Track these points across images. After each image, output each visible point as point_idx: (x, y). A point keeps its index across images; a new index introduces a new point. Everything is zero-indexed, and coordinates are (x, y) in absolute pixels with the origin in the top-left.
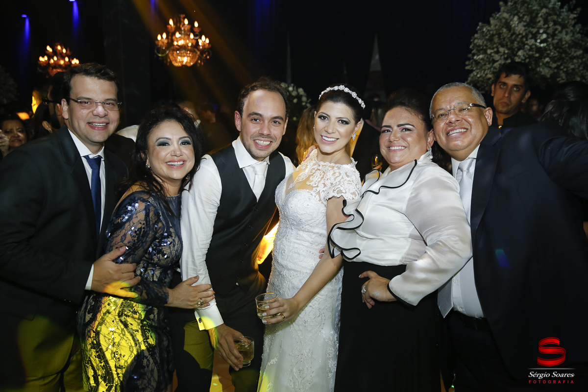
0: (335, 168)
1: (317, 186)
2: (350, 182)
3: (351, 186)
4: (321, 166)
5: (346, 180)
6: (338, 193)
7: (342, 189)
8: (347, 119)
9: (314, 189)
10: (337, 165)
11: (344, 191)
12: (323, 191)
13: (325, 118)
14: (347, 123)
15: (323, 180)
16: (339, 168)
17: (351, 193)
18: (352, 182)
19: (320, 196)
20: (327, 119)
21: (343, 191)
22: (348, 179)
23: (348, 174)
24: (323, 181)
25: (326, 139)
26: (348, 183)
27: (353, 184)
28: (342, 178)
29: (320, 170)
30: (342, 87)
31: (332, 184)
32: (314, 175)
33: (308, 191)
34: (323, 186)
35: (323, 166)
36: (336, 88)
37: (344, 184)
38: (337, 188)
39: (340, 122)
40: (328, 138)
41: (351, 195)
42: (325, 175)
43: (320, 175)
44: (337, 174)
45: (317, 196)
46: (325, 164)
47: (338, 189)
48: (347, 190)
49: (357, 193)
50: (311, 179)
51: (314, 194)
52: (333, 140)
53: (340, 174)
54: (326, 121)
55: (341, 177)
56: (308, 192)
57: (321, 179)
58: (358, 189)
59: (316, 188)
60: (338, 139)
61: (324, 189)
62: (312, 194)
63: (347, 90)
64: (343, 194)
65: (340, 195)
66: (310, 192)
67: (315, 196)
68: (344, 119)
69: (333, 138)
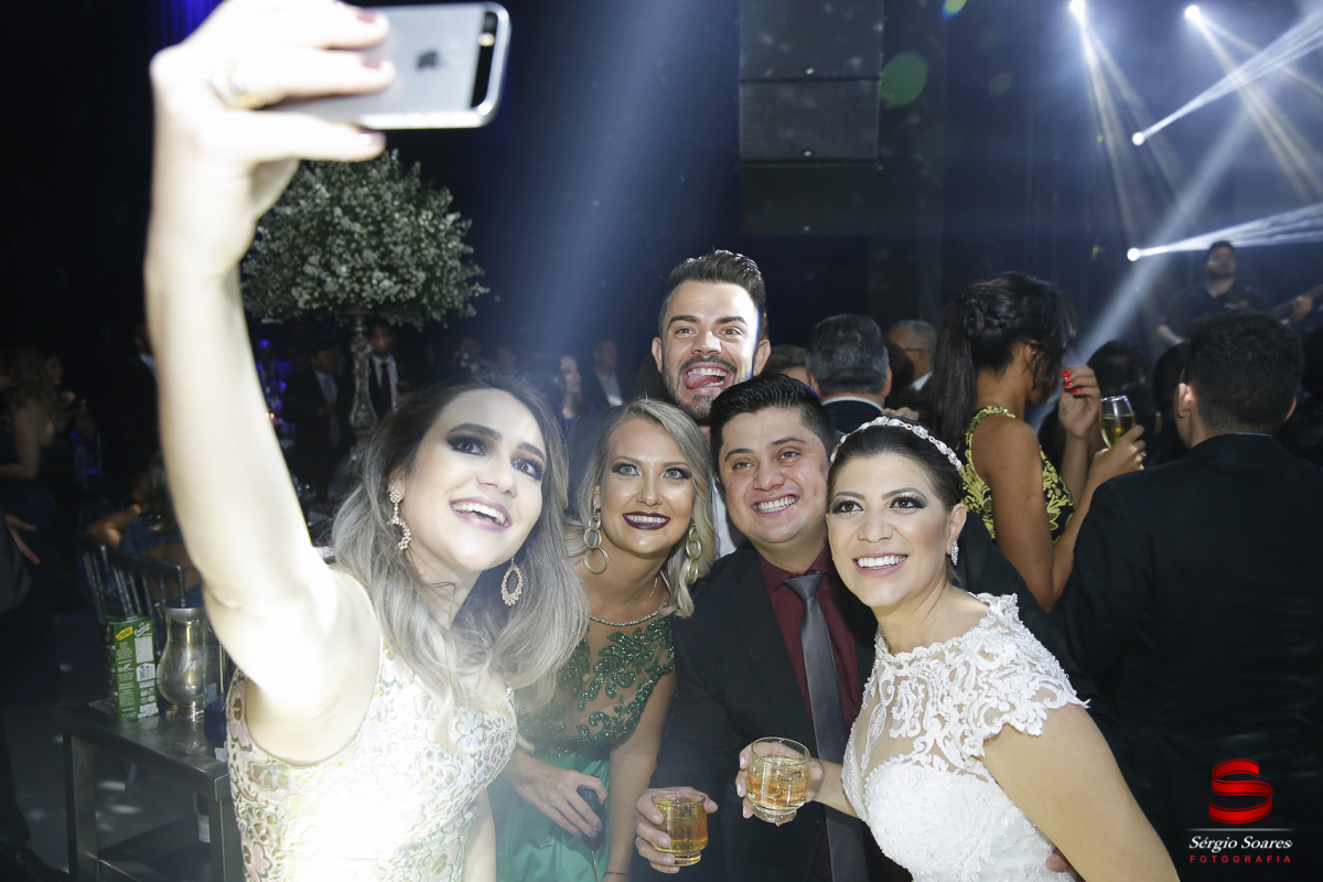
0: (949, 656)
1: (923, 732)
2: (1006, 672)
3: (1016, 680)
4: (906, 665)
5: (990, 671)
6: (989, 721)
7: (993, 703)
8: (915, 490)
9: (917, 744)
10: (949, 644)
11: (1005, 707)
12: (947, 737)
13: (849, 505)
14: (918, 504)
15: (929, 706)
16: (958, 651)
17: (1033, 699)
18: (1014, 668)
19: (942, 756)
20: (856, 507)
21: (1001, 709)
22: (994, 665)
23: (987, 651)
24: (931, 711)
26: (1002, 678)
27: (1019, 669)
28: (978, 672)
29: (906, 678)
32: (899, 699)
33: (902, 758)
35: (910, 663)
37: (990, 685)
38: (980, 709)
39: (897, 504)
41: (1038, 706)
42: (930, 689)
43: (915, 692)
44: (961, 671)
45: (937, 758)
46: (913, 656)
47: (983, 712)
48: (1012, 699)
49: (1050, 687)
50: (896, 716)
51: (923, 758)
52: (892, 560)
53: (966, 664)
55: (973, 670)
56: (905, 761)
57: (924, 705)
58: (1048, 673)
59: (922, 739)
60: (906, 556)
61: (945, 732)
62: (918, 763)
64: (1006, 718)
65: (1000, 724)
66: (911, 759)
67: (931, 764)
68: (907, 494)
69: (889, 555)
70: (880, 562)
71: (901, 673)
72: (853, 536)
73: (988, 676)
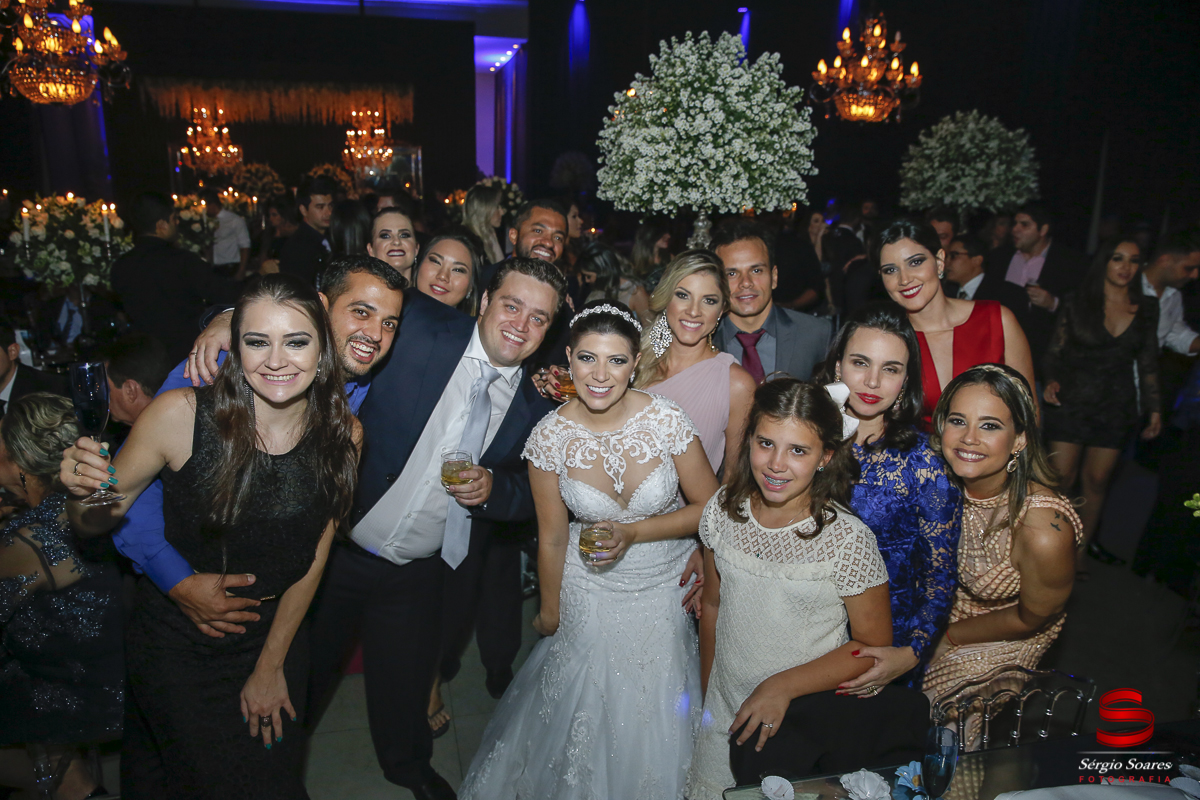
13: (588, 358)
14: (623, 362)
20: (592, 359)
25: (597, 390)
36: (598, 309)
40: (599, 387)
54: (592, 363)
68: (618, 357)
72: (589, 373)
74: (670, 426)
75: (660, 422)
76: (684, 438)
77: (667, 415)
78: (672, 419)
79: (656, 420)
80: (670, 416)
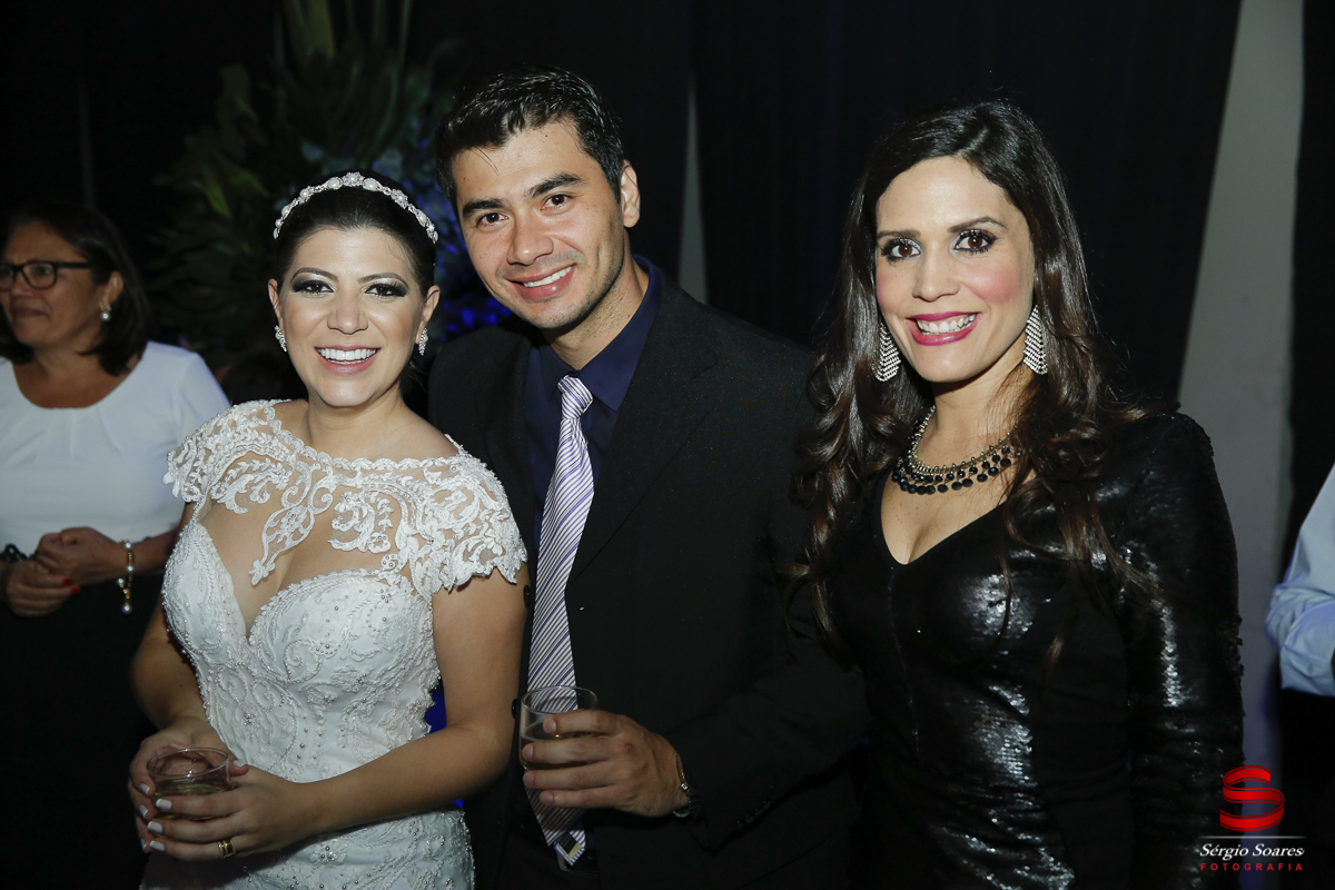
1: (394, 549)
2: (505, 515)
4: (358, 474)
5: (493, 511)
7: (489, 543)
8: (397, 276)
9: (387, 561)
12: (419, 559)
13: (316, 287)
14: (397, 292)
15: (403, 525)
16: (445, 472)
19: (410, 579)
20: (324, 289)
21: (495, 551)
22: (498, 506)
23: (490, 488)
24: (405, 529)
30: (353, 180)
31: (449, 533)
32: (340, 509)
33: (364, 572)
34: (414, 542)
35: (366, 472)
36: (334, 184)
37: (490, 526)
38: (474, 546)
39: (374, 290)
40: (345, 350)
42: (402, 506)
43: (374, 506)
45: (404, 579)
46: (374, 466)
47: (477, 551)
48: (505, 544)
50: (339, 525)
51: (391, 577)
52: (364, 354)
54: (324, 297)
56: (369, 577)
57: (394, 520)
59: (393, 556)
60: (377, 350)
61: (422, 554)
62: (384, 581)
63: (372, 185)
64: (495, 561)
65: (490, 566)
66: (376, 576)
67: (399, 584)
68: (384, 281)
69: (361, 348)
70: (349, 356)
71: (351, 482)
72: (321, 320)
73: (490, 515)
74: (457, 513)
75: (442, 496)
76: (474, 557)
77: (464, 489)
78: (469, 502)
79: (435, 486)
80: (470, 496)
